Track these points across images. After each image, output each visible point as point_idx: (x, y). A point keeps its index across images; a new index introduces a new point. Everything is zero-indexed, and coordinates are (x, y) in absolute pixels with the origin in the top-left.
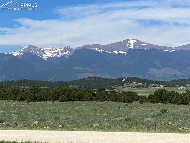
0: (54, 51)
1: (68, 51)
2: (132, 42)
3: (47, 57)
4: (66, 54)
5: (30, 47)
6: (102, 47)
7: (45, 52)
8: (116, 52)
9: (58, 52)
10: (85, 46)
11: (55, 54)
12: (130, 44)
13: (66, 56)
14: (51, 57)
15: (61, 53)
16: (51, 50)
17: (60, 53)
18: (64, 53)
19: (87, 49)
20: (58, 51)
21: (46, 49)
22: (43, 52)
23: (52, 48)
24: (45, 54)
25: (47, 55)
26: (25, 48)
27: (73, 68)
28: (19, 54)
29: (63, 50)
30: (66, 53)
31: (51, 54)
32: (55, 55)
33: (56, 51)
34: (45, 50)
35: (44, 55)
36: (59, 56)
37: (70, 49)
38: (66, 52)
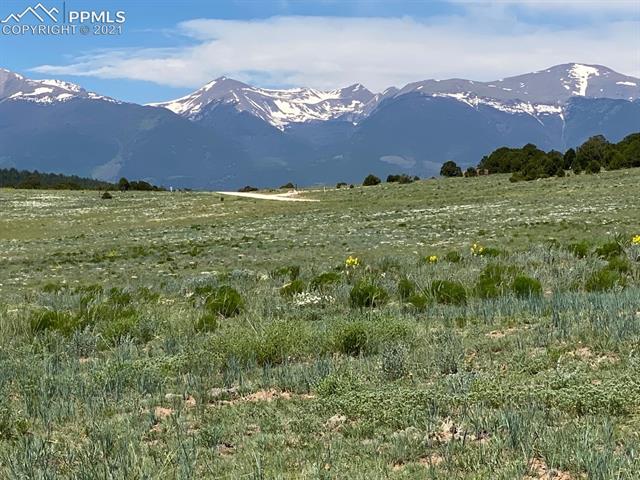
0: (306, 101)
1: (354, 102)
2: (582, 73)
3: (283, 120)
4: (350, 113)
5: (223, 84)
6: (478, 89)
7: (277, 103)
8: (528, 109)
9: (321, 104)
10: (419, 84)
11: (311, 112)
12: (574, 83)
13: (349, 119)
14: (298, 120)
15: (332, 106)
16: (295, 97)
17: (328, 108)
18: (343, 109)
19: (425, 96)
20: (320, 100)
21: (280, 94)
22: (270, 101)
23: (299, 90)
24: (276, 109)
25: (285, 113)
26: (208, 87)
27: (383, 159)
28: (185, 107)
29: (337, 97)
30: (350, 108)
31: (297, 111)
32: (309, 115)
33: (313, 100)
34: (276, 95)
35: (274, 114)
36: (325, 117)
37: (364, 94)
38: (347, 103)
